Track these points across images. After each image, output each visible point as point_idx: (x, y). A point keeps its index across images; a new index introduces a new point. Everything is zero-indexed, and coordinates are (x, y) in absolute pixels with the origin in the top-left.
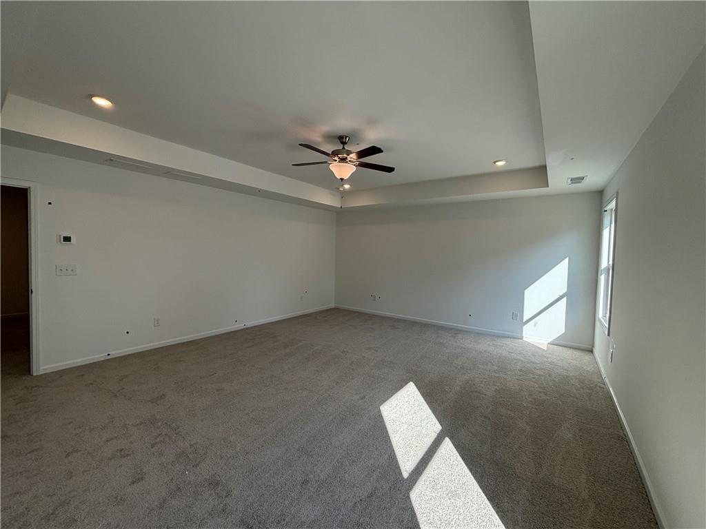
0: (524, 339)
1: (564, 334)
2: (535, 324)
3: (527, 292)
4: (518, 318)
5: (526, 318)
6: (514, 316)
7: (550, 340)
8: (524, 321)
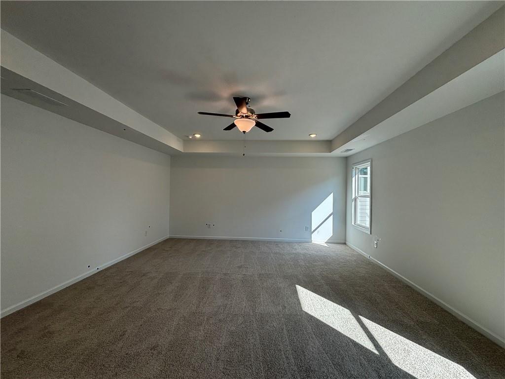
0: (313, 242)
1: (332, 236)
2: (318, 232)
3: (313, 213)
4: (309, 230)
5: (313, 229)
6: (307, 229)
7: (326, 241)
8: (312, 231)
